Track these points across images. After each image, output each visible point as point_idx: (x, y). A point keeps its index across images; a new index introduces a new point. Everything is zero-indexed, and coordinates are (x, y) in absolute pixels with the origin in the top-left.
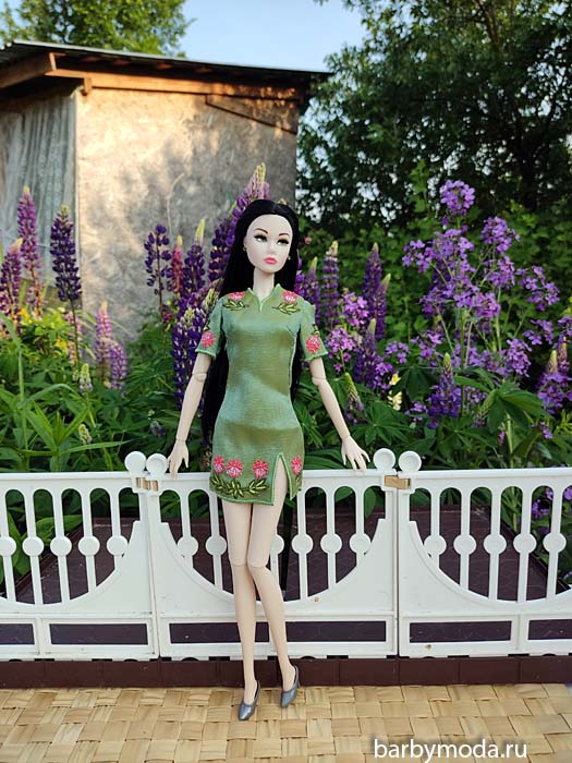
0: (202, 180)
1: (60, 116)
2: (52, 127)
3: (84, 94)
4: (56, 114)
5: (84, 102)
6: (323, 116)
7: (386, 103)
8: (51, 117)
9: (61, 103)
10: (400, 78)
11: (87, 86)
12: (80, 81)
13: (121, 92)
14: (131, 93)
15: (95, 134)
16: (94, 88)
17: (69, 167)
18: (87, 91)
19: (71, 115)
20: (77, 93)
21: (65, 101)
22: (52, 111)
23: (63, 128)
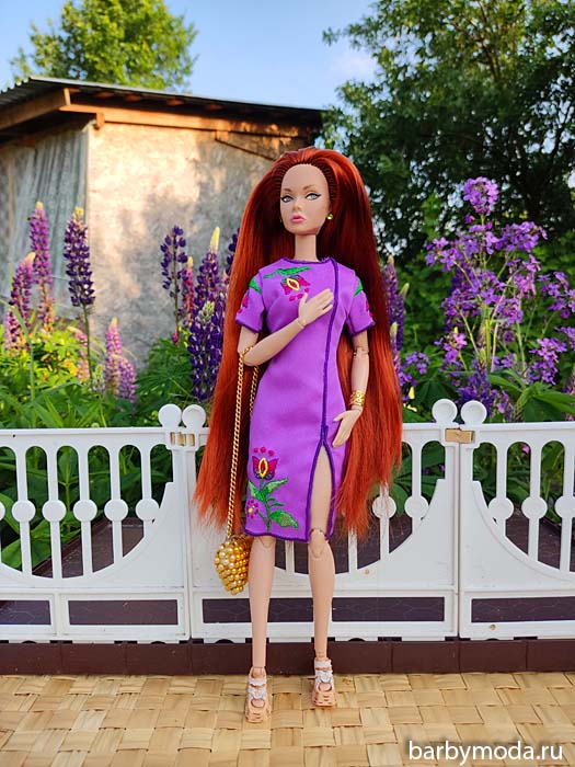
0: (211, 215)
1: (72, 149)
2: (63, 160)
3: (96, 128)
4: (68, 147)
5: (96, 136)
7: (393, 136)
8: (63, 150)
9: (74, 138)
11: (99, 121)
12: (93, 116)
13: (133, 127)
14: (142, 128)
15: (106, 167)
16: (106, 122)
17: (80, 198)
18: (99, 125)
19: (82, 148)
20: (89, 127)
21: (77, 136)
22: (63, 145)
23: (75, 161)
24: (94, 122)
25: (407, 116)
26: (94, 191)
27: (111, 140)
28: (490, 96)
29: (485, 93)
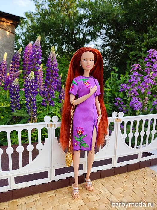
6: (21, 31)
7: (42, 29)
10: (45, 22)
25: (45, 23)
28: (68, 22)
29: (66, 21)
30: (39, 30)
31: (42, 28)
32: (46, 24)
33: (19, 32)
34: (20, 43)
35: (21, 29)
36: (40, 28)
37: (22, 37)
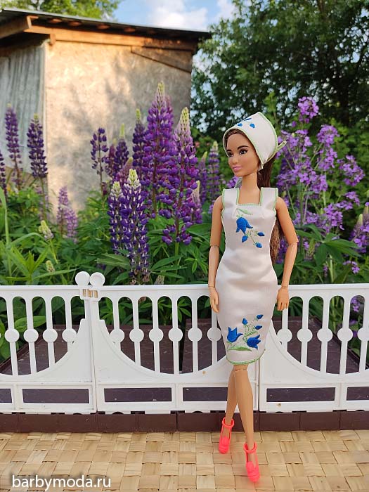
1: (34, 59)
2: (28, 66)
3: (50, 44)
4: (32, 57)
5: (51, 50)
7: (249, 54)
8: (28, 60)
9: (35, 51)
10: (258, 38)
13: (75, 44)
15: (57, 72)
16: (57, 40)
17: (40, 93)
18: (52, 42)
19: (42, 57)
20: (45, 44)
21: (37, 49)
22: (28, 56)
23: (36, 67)
24: (48, 40)
26: (50, 88)
27: (60, 53)
30: (242, 59)
31: (249, 52)
32: (259, 41)
33: (204, 66)
34: (208, 92)
35: (209, 57)
36: (244, 54)
37: (212, 76)
